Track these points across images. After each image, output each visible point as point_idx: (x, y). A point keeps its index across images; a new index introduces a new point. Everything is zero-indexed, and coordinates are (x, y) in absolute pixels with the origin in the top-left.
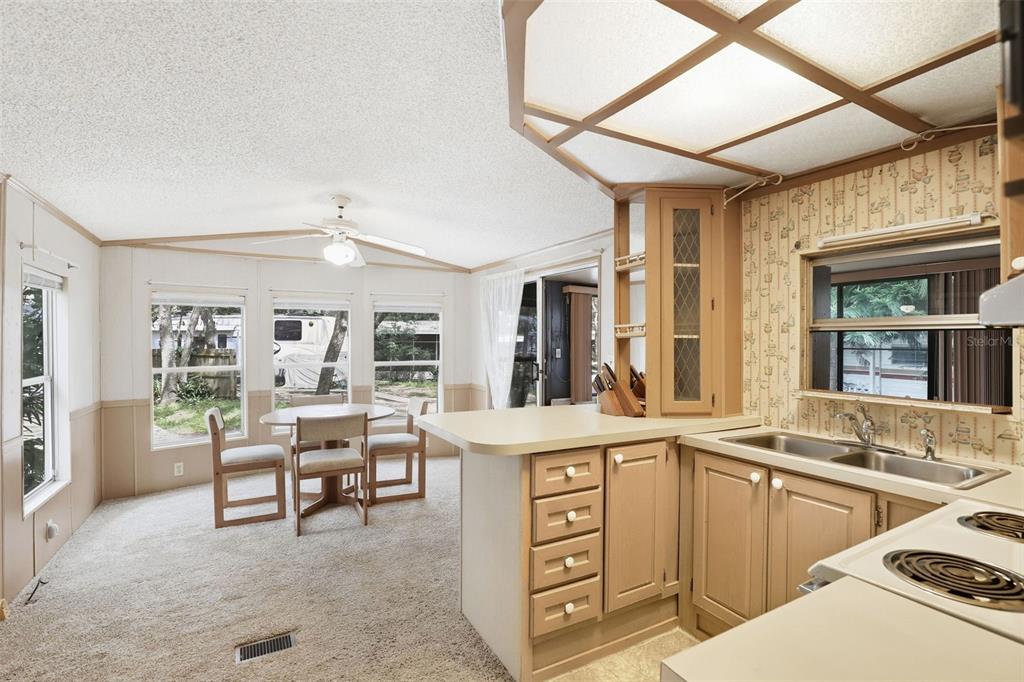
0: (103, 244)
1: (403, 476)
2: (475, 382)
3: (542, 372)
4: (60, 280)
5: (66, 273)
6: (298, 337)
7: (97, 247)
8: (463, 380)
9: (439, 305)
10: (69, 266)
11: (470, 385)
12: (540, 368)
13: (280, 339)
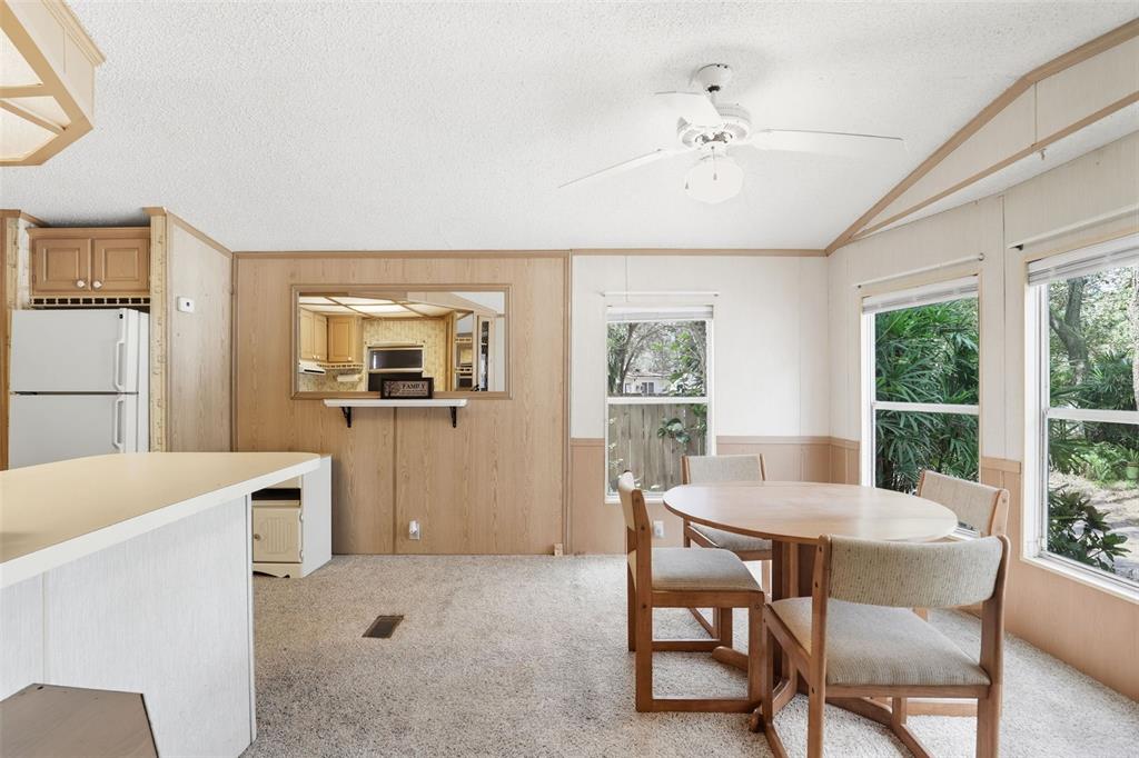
10: (716, 295)
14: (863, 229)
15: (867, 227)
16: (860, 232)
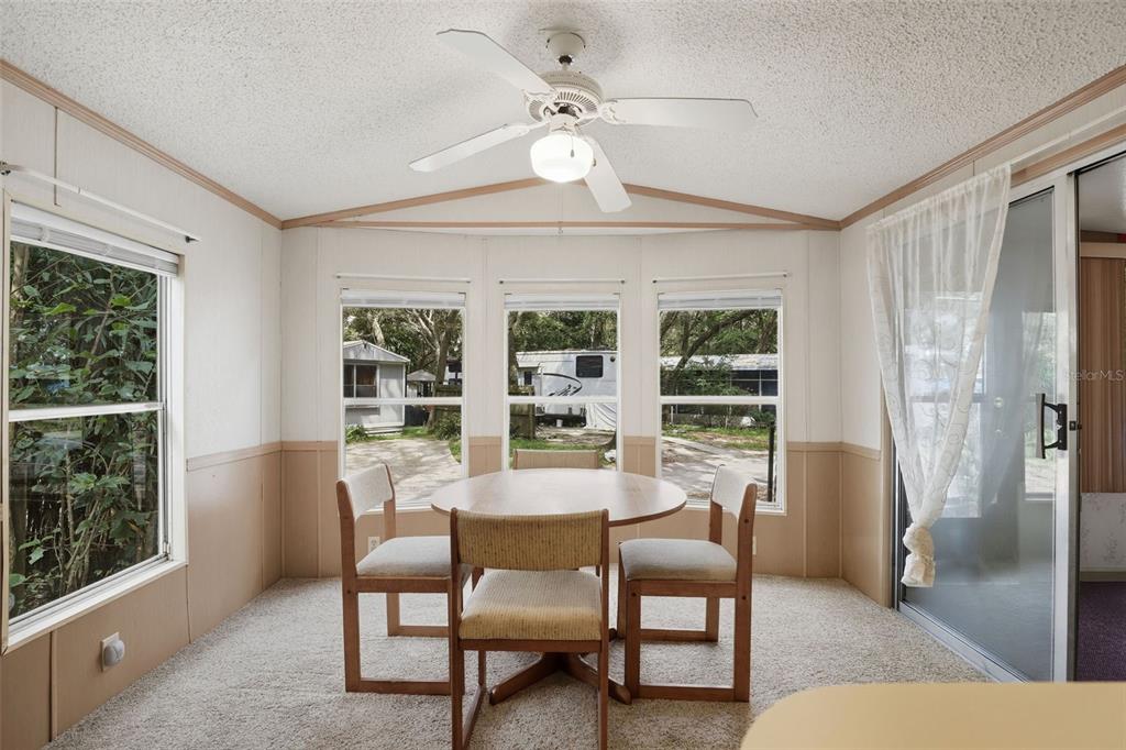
0: (285, 225)
1: (700, 625)
2: (849, 439)
3: (1077, 426)
4: (171, 259)
5: (182, 247)
6: (600, 374)
7: (275, 230)
8: (821, 435)
9: (778, 293)
10: (188, 239)
11: (841, 443)
12: (1072, 415)
13: (583, 377)
14: (357, 219)
15: (361, 219)
16: (351, 219)
